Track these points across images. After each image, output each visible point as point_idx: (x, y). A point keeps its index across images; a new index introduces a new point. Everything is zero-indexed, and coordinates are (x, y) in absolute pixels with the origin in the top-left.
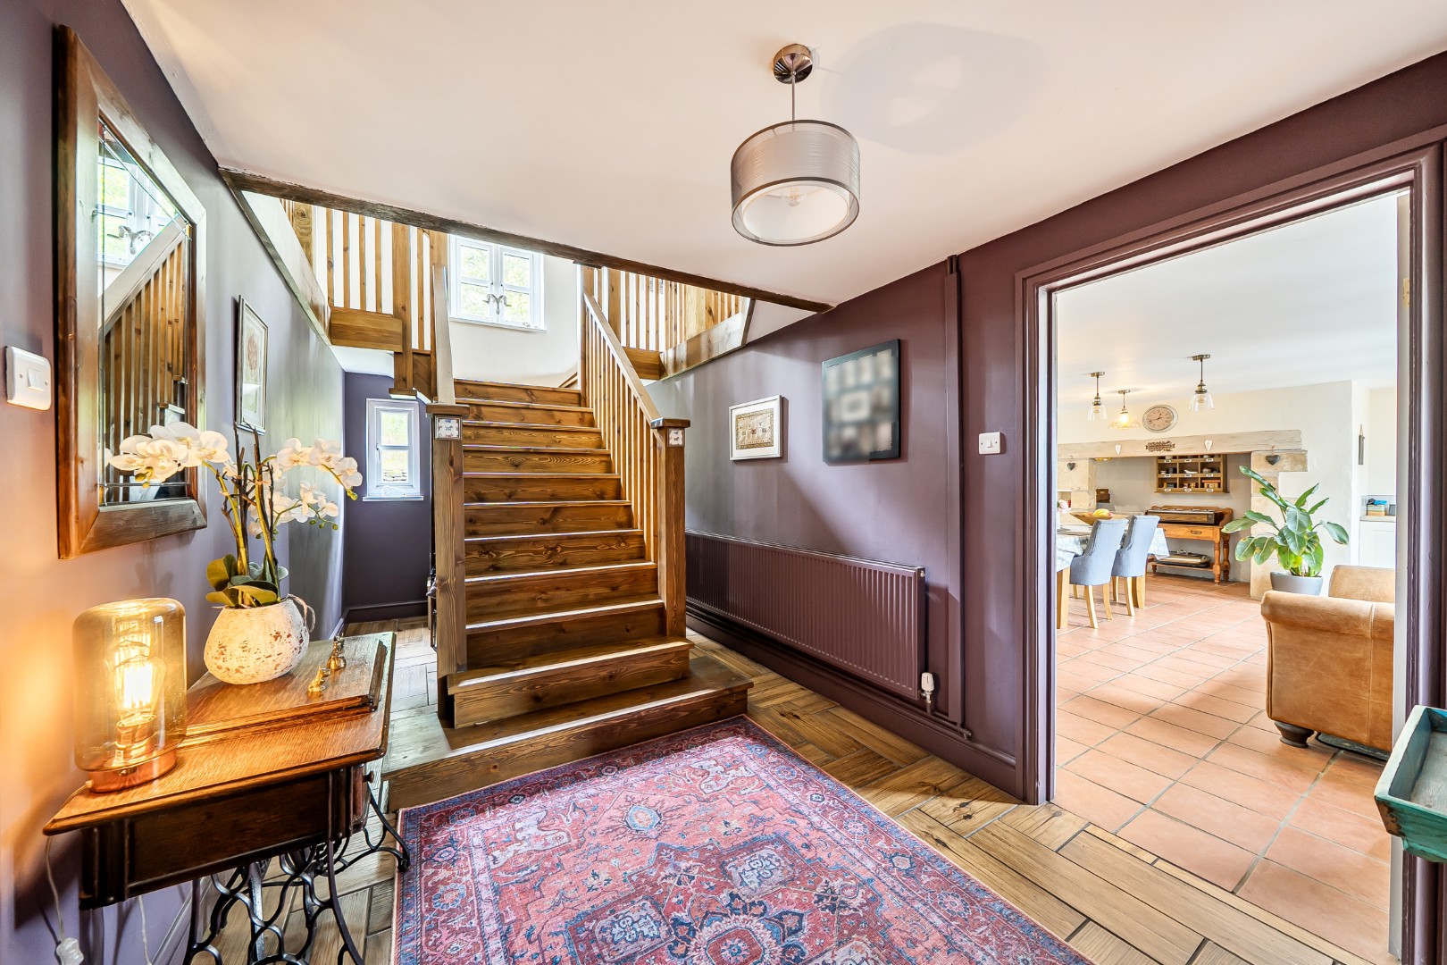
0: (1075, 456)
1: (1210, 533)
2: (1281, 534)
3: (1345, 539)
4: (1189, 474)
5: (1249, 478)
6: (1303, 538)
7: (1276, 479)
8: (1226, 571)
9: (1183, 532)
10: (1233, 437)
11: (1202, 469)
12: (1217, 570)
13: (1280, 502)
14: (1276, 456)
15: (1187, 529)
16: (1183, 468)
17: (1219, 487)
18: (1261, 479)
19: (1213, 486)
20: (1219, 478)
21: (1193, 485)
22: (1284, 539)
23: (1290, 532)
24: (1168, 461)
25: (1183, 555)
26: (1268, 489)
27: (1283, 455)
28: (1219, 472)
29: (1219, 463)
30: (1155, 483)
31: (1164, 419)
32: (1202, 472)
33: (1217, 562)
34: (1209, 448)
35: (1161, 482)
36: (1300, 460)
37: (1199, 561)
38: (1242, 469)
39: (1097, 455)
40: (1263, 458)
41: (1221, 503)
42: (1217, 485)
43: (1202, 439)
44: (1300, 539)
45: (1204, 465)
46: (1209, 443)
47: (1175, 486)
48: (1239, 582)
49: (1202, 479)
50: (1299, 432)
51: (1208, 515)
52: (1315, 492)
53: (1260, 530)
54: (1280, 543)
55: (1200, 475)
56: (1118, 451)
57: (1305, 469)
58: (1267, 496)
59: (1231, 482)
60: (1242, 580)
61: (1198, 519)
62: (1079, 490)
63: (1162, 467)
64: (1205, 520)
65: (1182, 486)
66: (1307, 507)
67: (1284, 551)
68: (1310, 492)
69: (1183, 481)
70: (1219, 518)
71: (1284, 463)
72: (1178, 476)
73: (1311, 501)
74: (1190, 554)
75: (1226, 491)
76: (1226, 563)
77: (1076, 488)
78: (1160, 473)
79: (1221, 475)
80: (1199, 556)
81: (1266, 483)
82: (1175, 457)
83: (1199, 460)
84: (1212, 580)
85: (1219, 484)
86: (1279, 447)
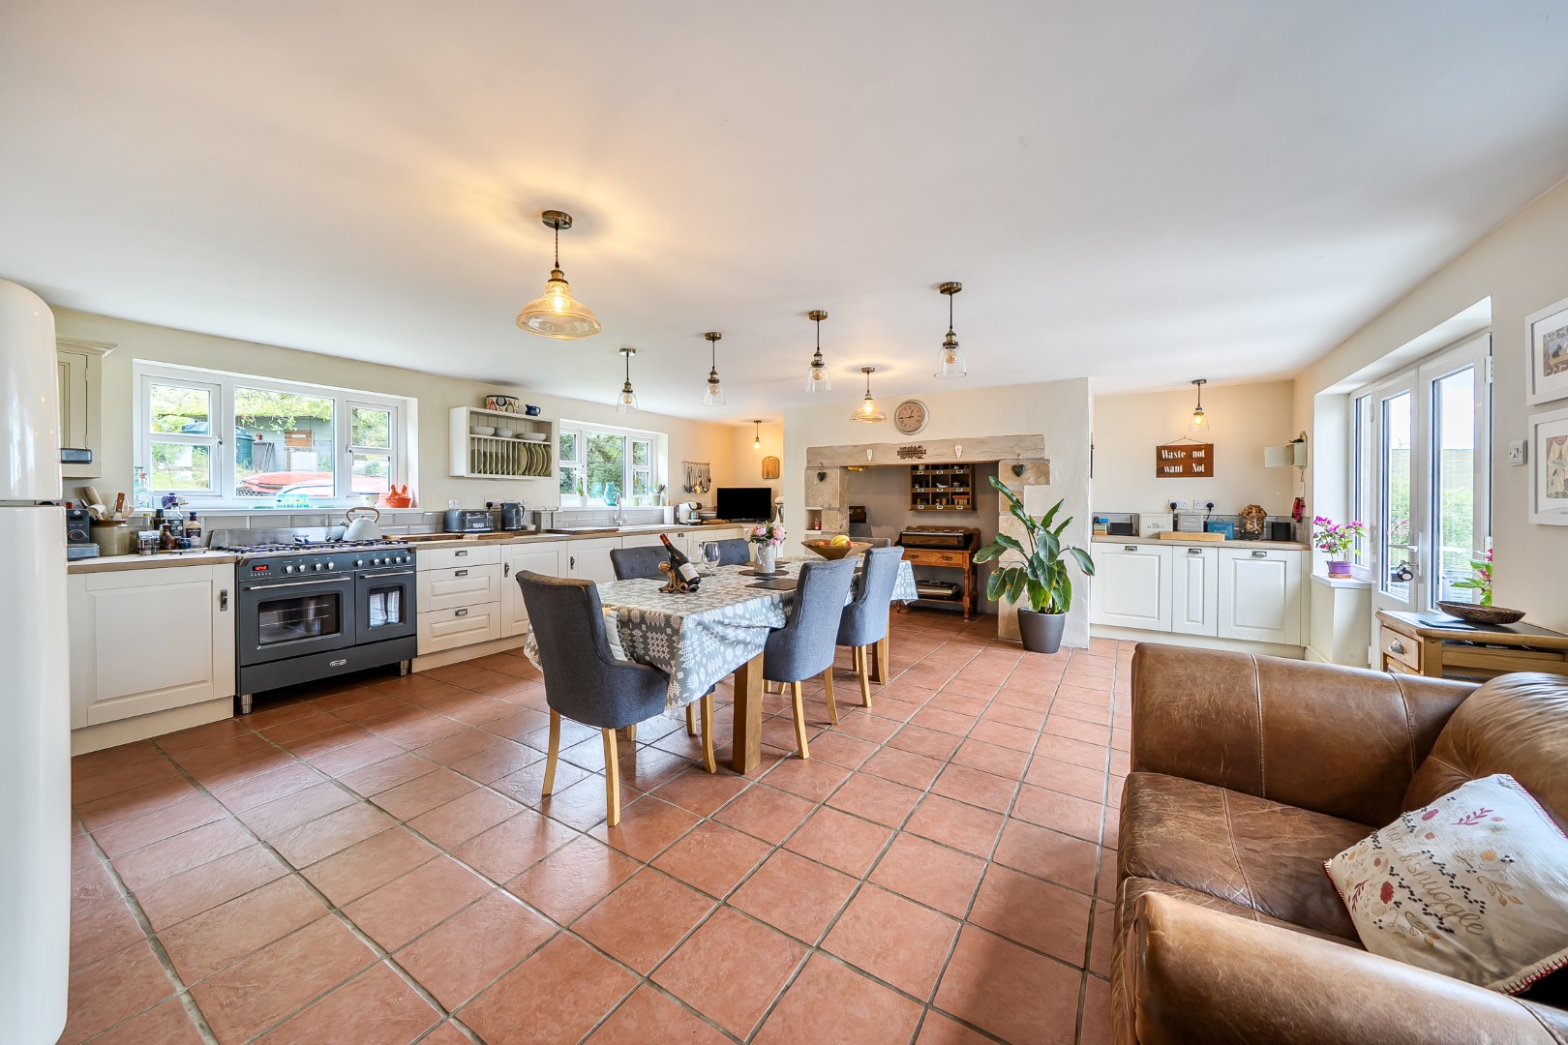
0: (826, 463)
1: (958, 558)
2: (1031, 563)
3: (1091, 568)
4: (941, 488)
5: (996, 491)
6: (1052, 569)
7: (1022, 493)
8: (974, 602)
9: (934, 558)
10: (982, 442)
11: (953, 482)
12: (966, 602)
13: (1029, 523)
14: (1022, 466)
15: (938, 555)
16: (937, 480)
17: (968, 503)
18: (1010, 493)
19: (961, 504)
20: (967, 494)
21: (944, 501)
22: (1034, 572)
23: (1041, 561)
24: (921, 472)
25: (935, 586)
26: (1017, 506)
27: (1028, 465)
28: (968, 486)
29: (968, 475)
30: (909, 498)
31: (916, 418)
32: (952, 486)
33: (966, 593)
34: (960, 455)
35: (916, 498)
36: (1043, 471)
37: (950, 592)
38: (992, 480)
39: (850, 462)
40: (1010, 468)
41: (969, 523)
42: (966, 501)
43: (953, 443)
44: (1051, 570)
45: (955, 478)
46: (959, 448)
47: (928, 503)
48: (986, 614)
49: (953, 494)
50: (1041, 437)
51: (958, 536)
52: (1060, 509)
53: (1010, 559)
54: (1031, 577)
55: (951, 490)
56: (870, 458)
57: (1048, 482)
58: (1017, 515)
59: (980, 498)
60: (988, 611)
61: (949, 542)
62: (830, 508)
63: (917, 480)
64: (956, 543)
65: (934, 502)
66: (1052, 529)
67: (1035, 587)
68: (1055, 509)
69: (936, 495)
70: (970, 541)
71: (1029, 474)
72: (930, 490)
73: (1057, 520)
74: (942, 583)
75: (974, 508)
76: (975, 593)
77: (826, 506)
78: (914, 486)
79: (969, 490)
80: (949, 586)
81: (1014, 499)
82: (927, 467)
83: (949, 472)
84: (960, 613)
85: (968, 500)
86: (1025, 456)
